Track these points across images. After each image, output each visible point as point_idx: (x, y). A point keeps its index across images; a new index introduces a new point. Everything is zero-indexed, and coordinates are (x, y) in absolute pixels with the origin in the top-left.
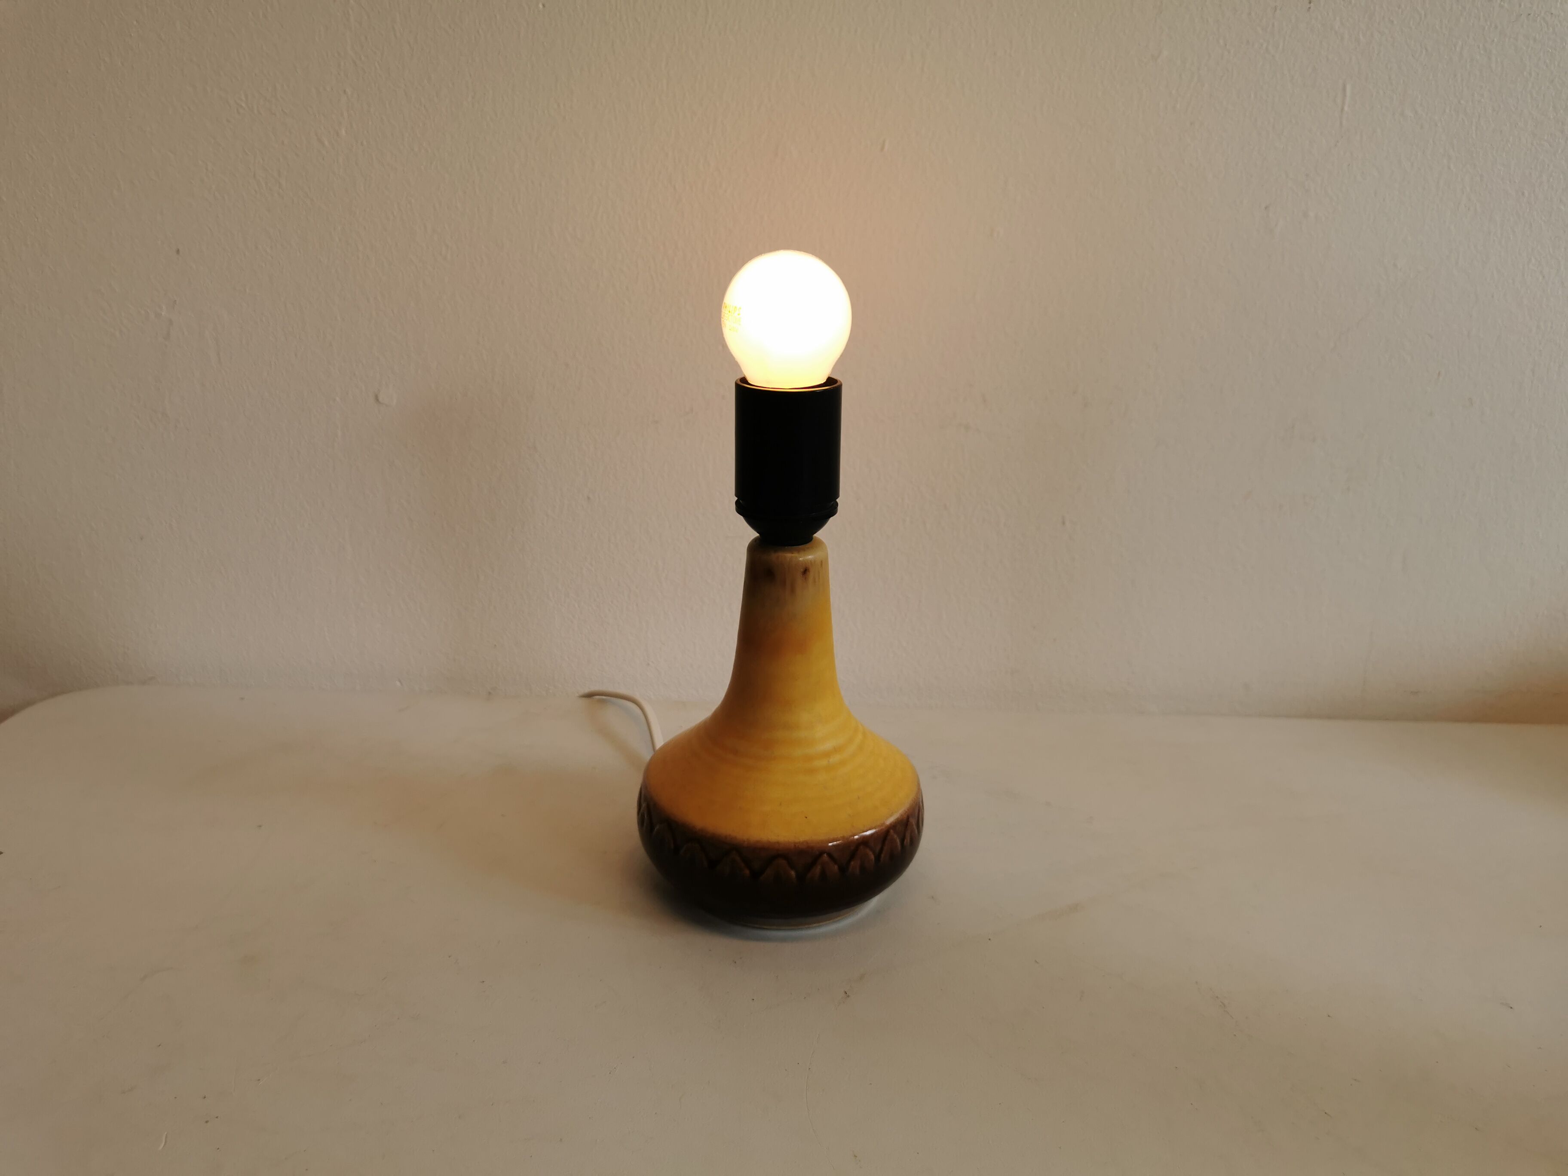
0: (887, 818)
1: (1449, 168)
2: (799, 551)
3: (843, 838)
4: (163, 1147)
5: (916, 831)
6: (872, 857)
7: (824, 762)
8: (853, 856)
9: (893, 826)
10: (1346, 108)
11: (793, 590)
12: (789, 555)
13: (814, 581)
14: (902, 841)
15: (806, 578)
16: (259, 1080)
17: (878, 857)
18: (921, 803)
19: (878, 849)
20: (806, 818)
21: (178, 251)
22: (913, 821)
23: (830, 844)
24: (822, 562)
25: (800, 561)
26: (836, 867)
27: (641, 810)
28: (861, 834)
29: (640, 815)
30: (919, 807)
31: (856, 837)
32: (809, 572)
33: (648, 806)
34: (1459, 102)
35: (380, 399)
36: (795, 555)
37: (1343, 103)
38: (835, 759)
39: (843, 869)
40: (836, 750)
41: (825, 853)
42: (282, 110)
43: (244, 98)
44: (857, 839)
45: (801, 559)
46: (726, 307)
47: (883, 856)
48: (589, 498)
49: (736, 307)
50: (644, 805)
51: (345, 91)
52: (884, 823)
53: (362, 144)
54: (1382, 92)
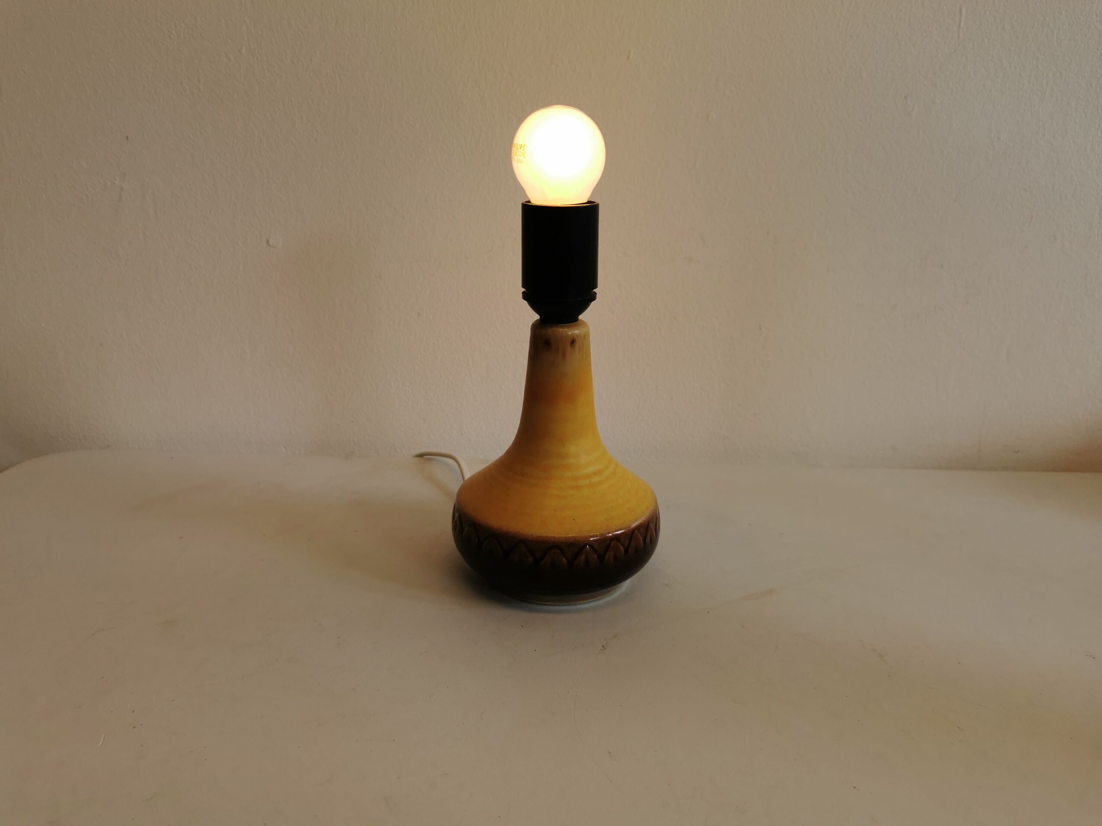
0: (634, 522)
1: (1038, 67)
2: (568, 327)
3: (601, 534)
4: (102, 743)
5: (655, 534)
6: (622, 549)
7: (587, 482)
8: (608, 547)
9: (638, 528)
10: (962, 24)
11: (564, 356)
12: (561, 330)
13: (580, 349)
14: (644, 540)
15: (573, 347)
16: (173, 700)
17: (626, 550)
18: (658, 515)
19: (626, 544)
20: (574, 520)
21: (127, 138)
22: (652, 526)
23: (591, 539)
24: (585, 336)
25: (569, 334)
26: (596, 556)
27: (455, 518)
28: (615, 533)
29: (454, 523)
30: (656, 517)
31: (610, 535)
32: (576, 342)
33: (460, 516)
35: (270, 244)
36: (565, 330)
37: (960, 21)
38: (596, 479)
39: (601, 557)
40: (595, 473)
41: (588, 544)
43: (173, 28)
44: (611, 536)
45: (569, 333)
46: (515, 146)
47: (630, 550)
48: (419, 314)
49: (521, 145)
50: (457, 515)
52: (630, 527)
53: (257, 58)
54: (988, 12)
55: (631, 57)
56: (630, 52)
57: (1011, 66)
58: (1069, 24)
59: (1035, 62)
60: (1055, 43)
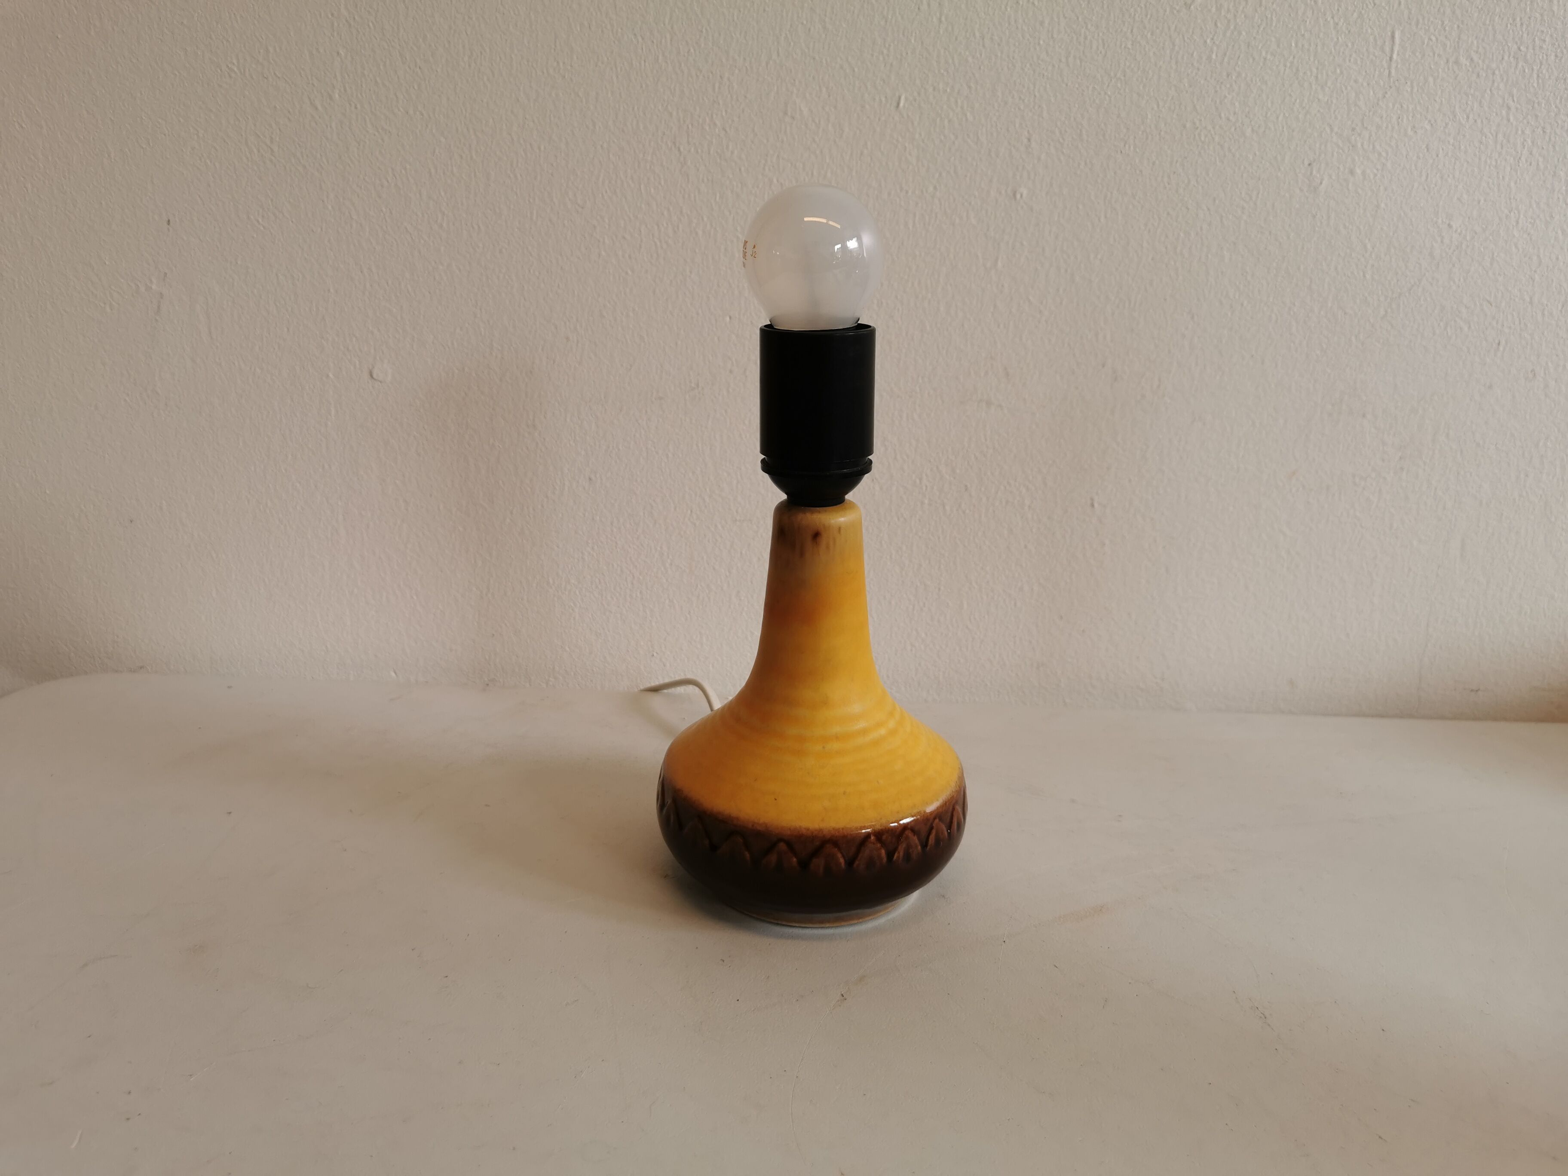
1: (1509, 120)
8: (896, 841)
9: (938, 812)
10: (1395, 56)
11: (802, 554)
13: (828, 547)
14: (947, 828)
15: (817, 543)
17: (924, 844)
19: (922, 836)
21: (169, 222)
32: (822, 536)
34: (1519, 49)
35: (375, 376)
37: (1392, 50)
42: (275, 74)
43: (235, 61)
47: (929, 842)
51: (338, 53)
52: (924, 811)
53: (356, 108)
54: (1434, 38)
55: (901, 105)
56: (900, 98)
57: (1468, 117)
58: (1556, 56)
59: (1504, 112)
60: (1535, 85)
